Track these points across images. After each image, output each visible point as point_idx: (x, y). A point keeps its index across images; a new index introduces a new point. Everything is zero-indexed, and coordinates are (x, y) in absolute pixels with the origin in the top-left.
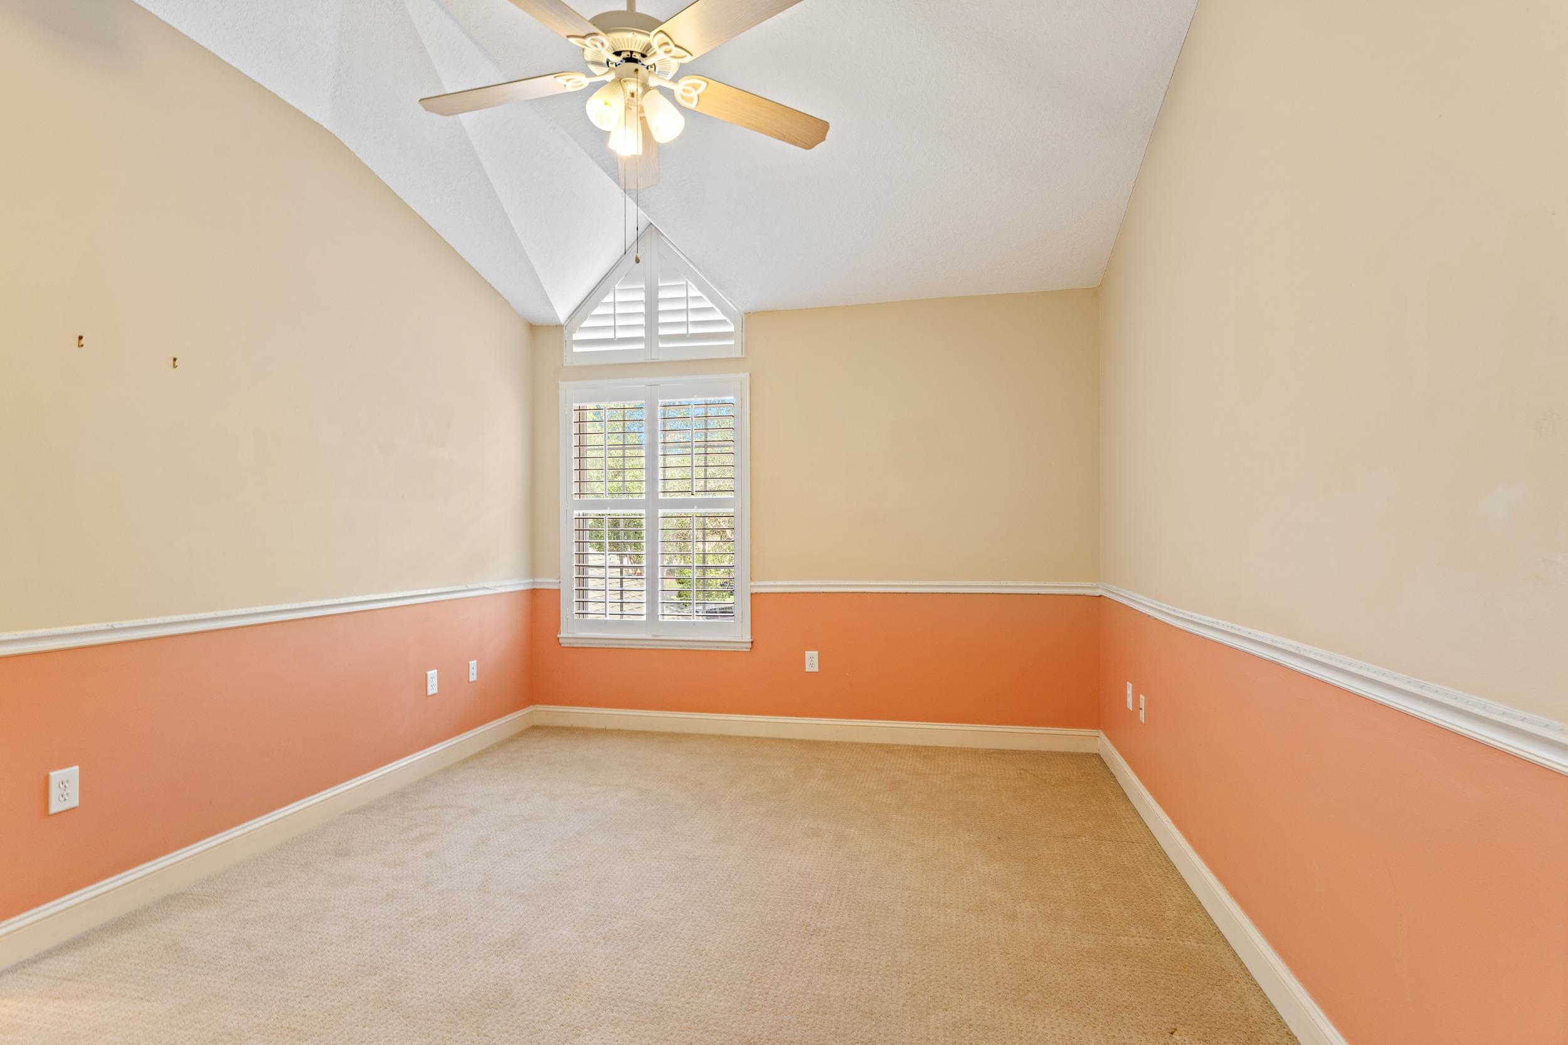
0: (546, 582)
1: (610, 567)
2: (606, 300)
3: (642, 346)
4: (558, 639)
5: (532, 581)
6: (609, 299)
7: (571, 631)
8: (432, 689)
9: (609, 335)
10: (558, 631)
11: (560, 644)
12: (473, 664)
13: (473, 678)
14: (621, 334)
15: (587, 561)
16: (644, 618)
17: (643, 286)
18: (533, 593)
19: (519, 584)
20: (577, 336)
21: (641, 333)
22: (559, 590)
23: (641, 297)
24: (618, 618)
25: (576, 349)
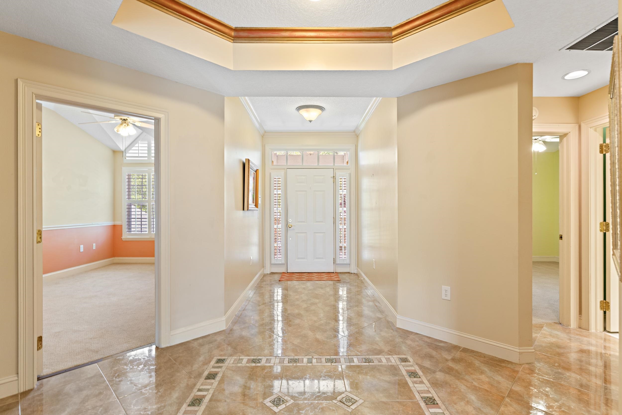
0: (118, 223)
1: (137, 218)
2: (136, 145)
3: (147, 159)
4: (122, 239)
5: (114, 222)
6: (137, 145)
7: (126, 236)
8: (82, 250)
9: (137, 155)
10: (122, 236)
11: (122, 240)
12: (94, 244)
13: (94, 248)
14: (140, 155)
15: (131, 217)
16: (147, 232)
17: (147, 142)
18: (114, 226)
19: (110, 223)
20: (127, 155)
21: (146, 155)
22: (122, 225)
23: (147, 145)
24: (140, 232)
25: (127, 158)
